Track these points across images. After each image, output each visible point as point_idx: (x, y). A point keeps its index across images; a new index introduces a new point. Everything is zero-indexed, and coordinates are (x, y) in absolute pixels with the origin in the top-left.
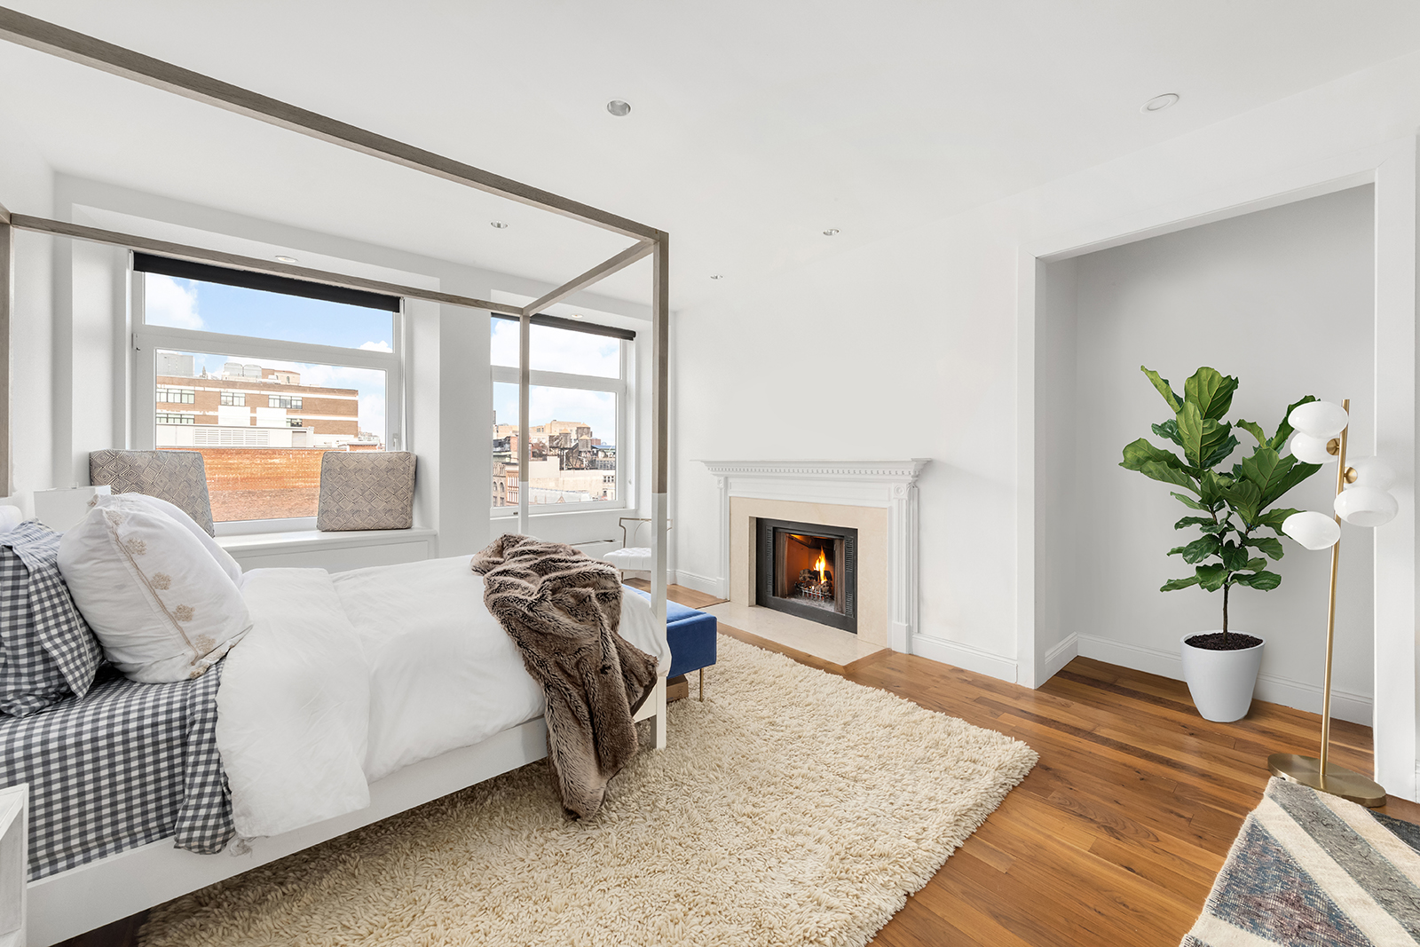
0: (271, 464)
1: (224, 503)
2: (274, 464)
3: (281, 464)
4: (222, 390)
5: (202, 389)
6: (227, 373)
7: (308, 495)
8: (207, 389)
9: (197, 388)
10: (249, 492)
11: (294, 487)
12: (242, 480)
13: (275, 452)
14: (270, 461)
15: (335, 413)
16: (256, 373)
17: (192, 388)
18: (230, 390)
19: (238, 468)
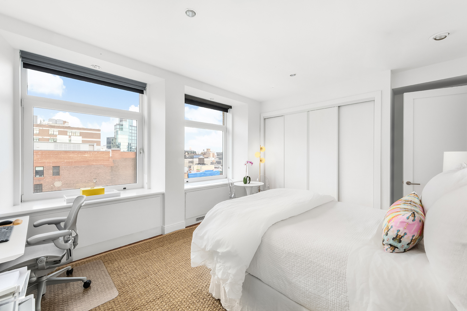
0: (84, 156)
1: (68, 170)
2: (85, 156)
3: (88, 156)
4: (50, 129)
5: (42, 128)
6: (51, 123)
7: (97, 167)
8: (44, 128)
9: (40, 128)
10: (77, 167)
11: (92, 165)
12: (75, 162)
13: (85, 152)
14: (84, 155)
15: (92, 138)
16: (61, 123)
17: (38, 128)
18: (52, 129)
19: (73, 158)
